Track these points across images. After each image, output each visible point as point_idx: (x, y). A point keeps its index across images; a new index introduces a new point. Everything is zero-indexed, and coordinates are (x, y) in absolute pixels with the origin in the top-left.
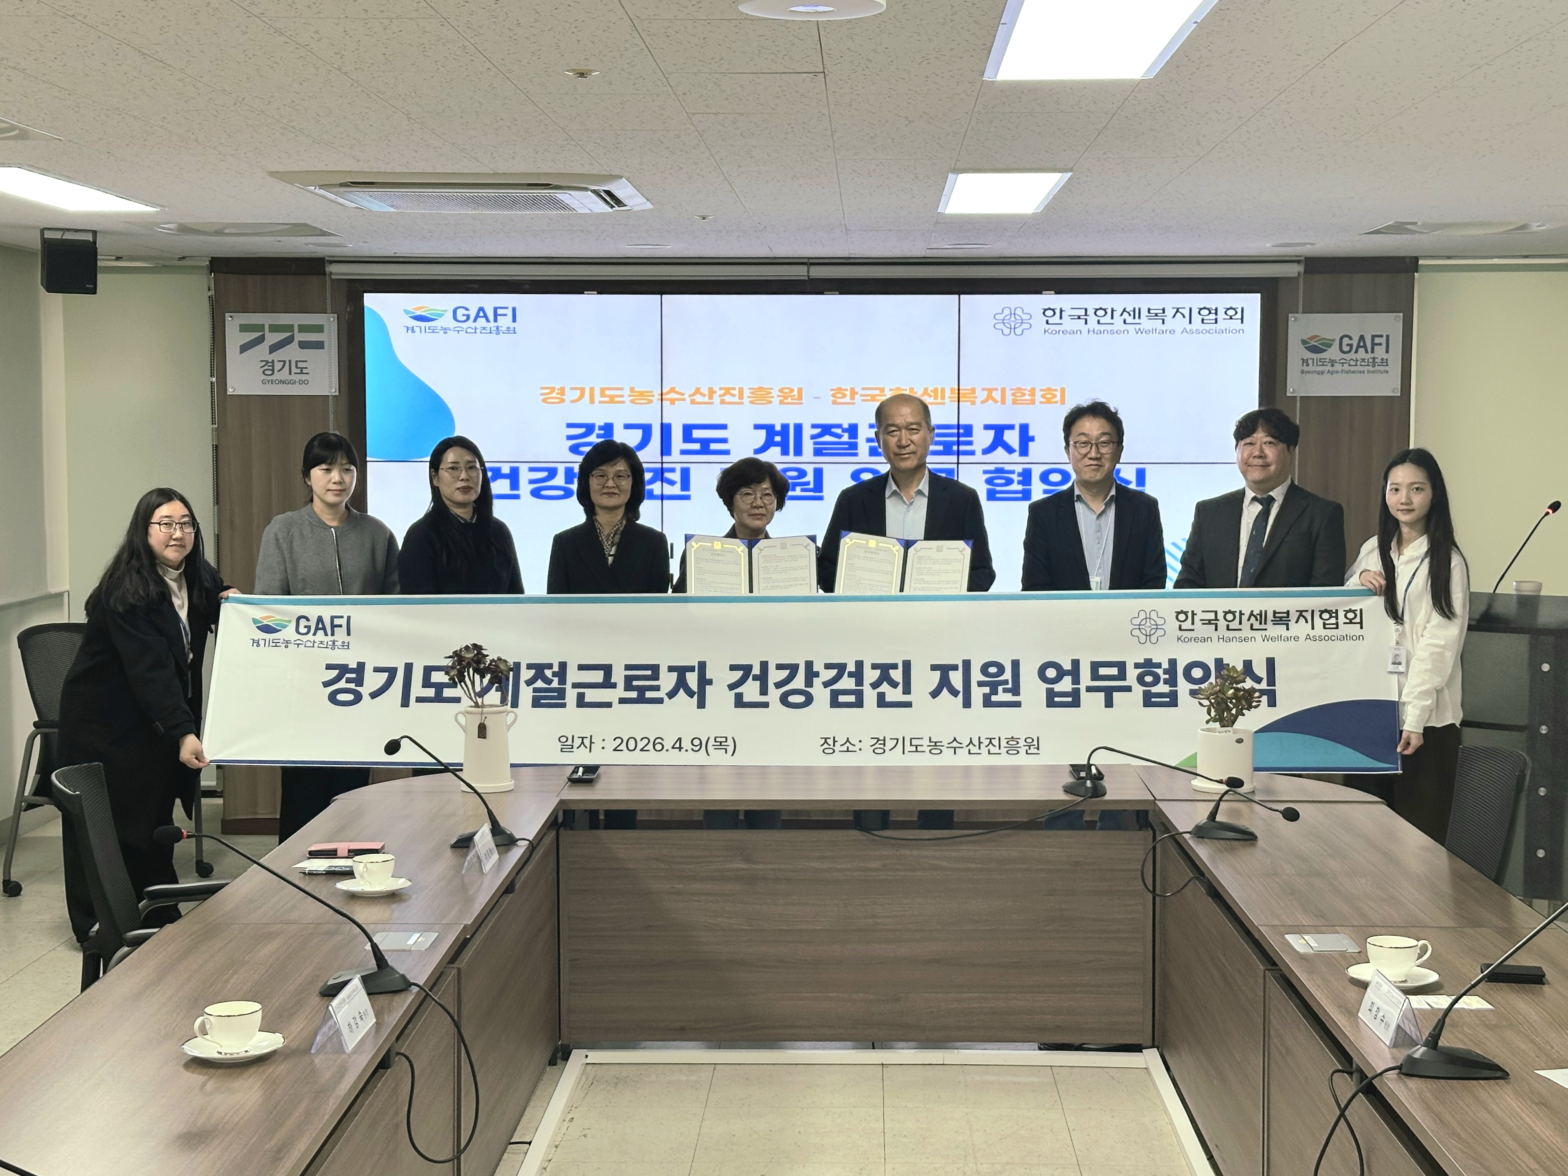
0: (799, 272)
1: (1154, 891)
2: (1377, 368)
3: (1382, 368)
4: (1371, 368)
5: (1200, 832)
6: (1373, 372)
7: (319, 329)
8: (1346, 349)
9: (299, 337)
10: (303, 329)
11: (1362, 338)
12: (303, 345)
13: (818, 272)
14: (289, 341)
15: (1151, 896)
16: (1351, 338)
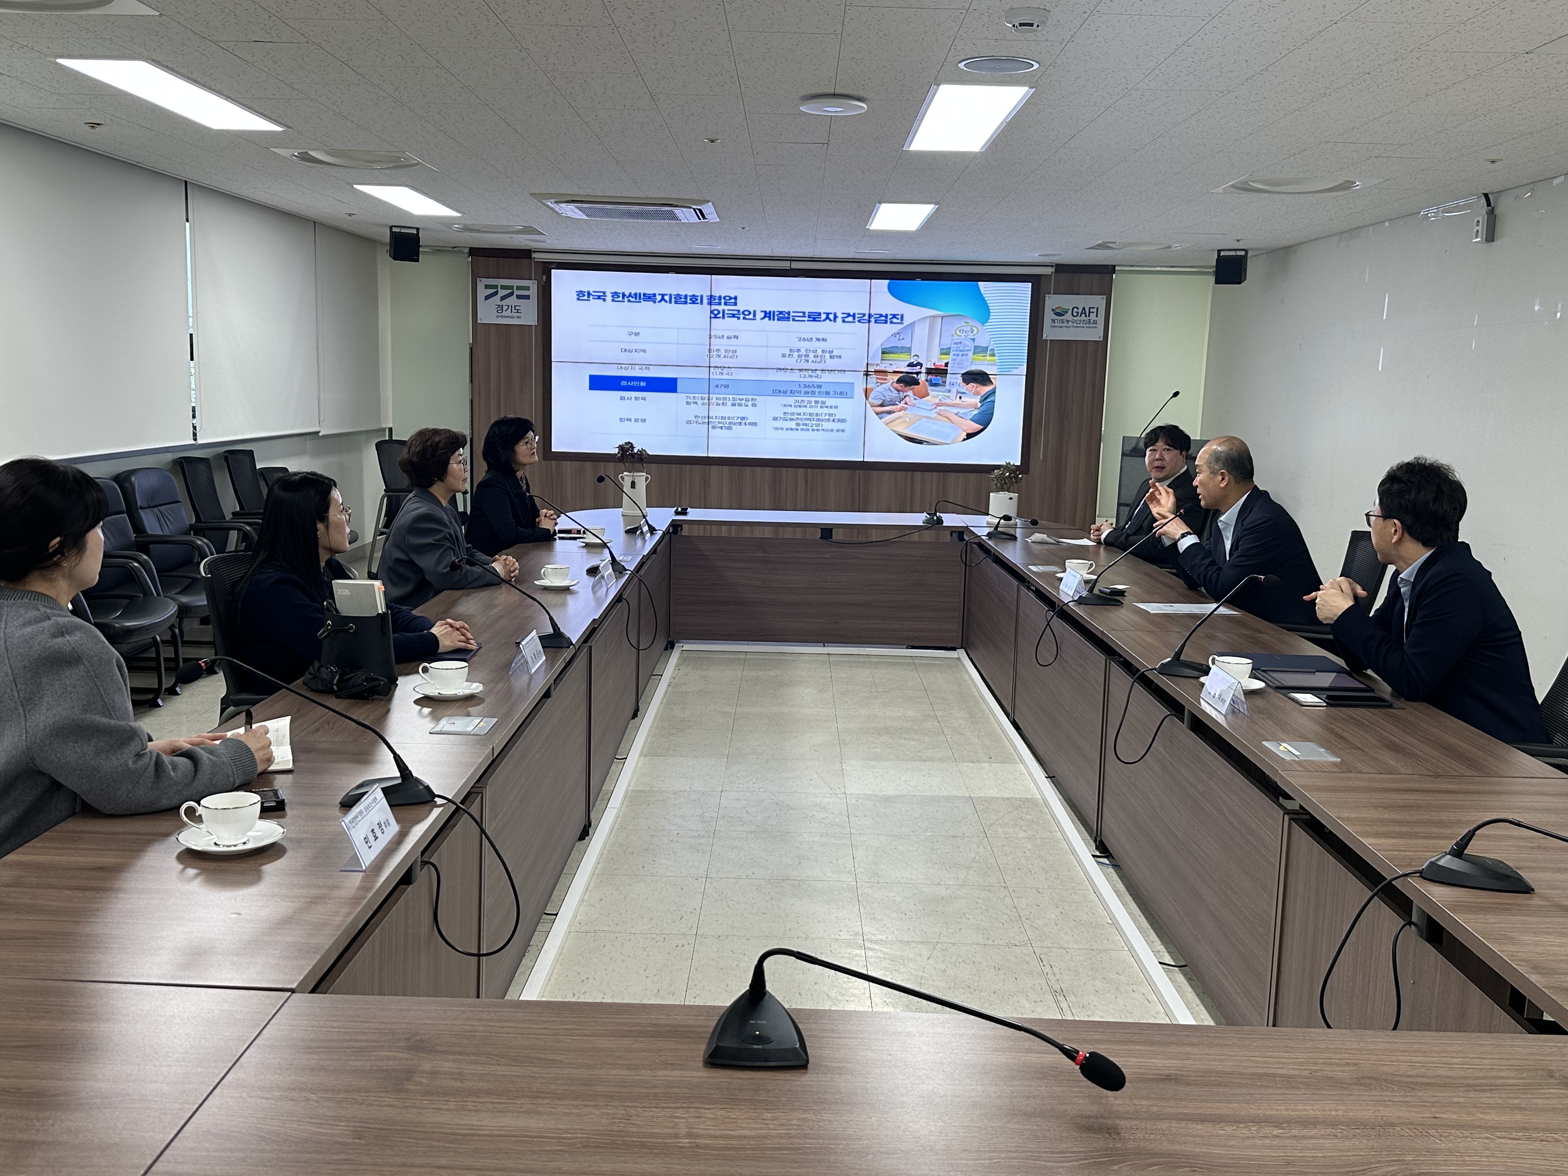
0: (786, 265)
1: (965, 563)
2: (1091, 325)
3: (1093, 325)
4: (1087, 325)
5: (989, 535)
6: (1089, 327)
7: (528, 288)
8: (1075, 314)
9: (516, 292)
10: (518, 288)
11: (1084, 309)
12: (518, 297)
13: (796, 265)
14: (512, 294)
15: (964, 565)
16: (1078, 309)
